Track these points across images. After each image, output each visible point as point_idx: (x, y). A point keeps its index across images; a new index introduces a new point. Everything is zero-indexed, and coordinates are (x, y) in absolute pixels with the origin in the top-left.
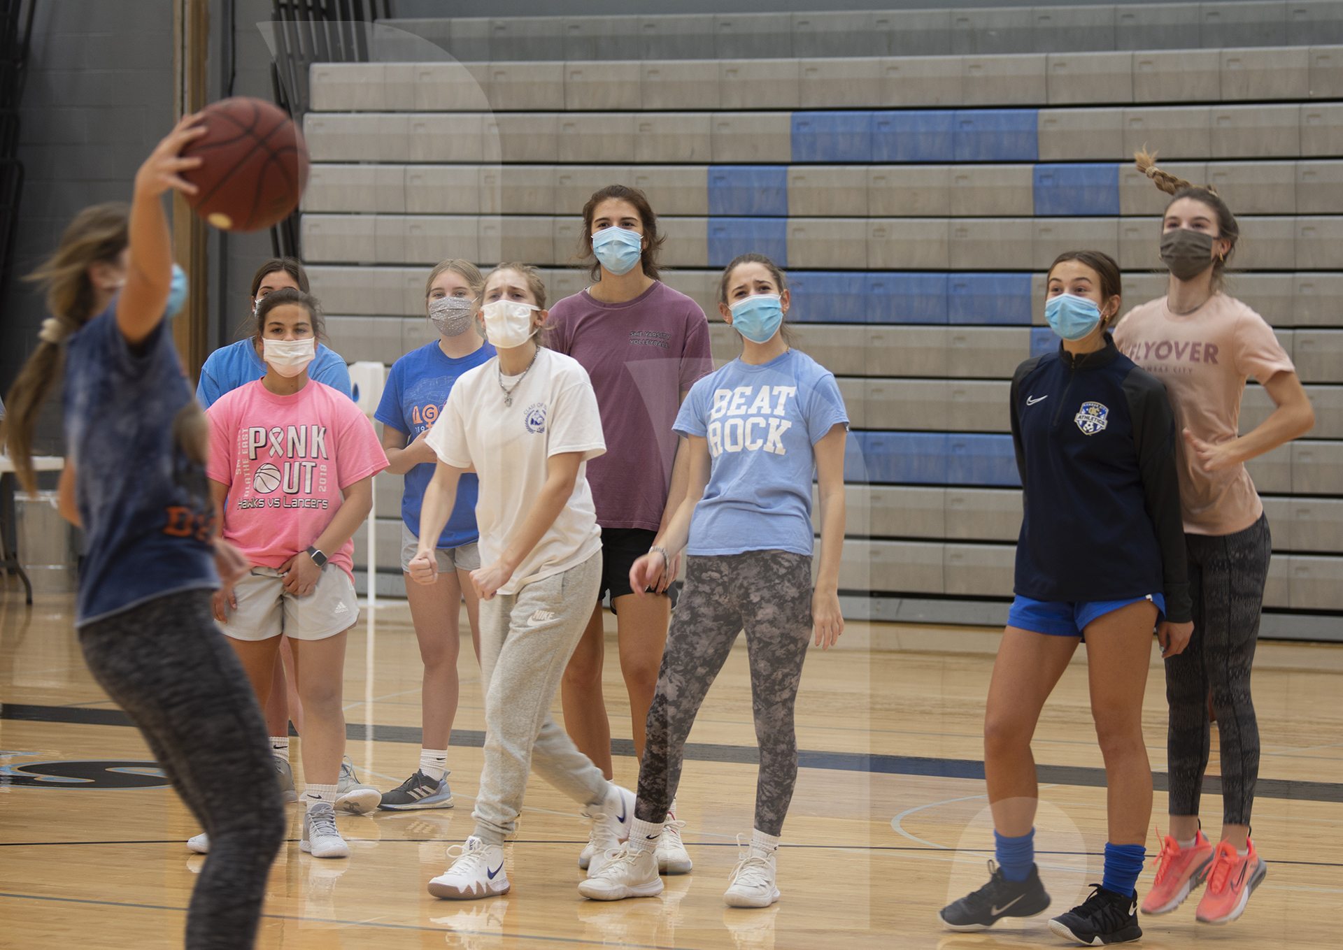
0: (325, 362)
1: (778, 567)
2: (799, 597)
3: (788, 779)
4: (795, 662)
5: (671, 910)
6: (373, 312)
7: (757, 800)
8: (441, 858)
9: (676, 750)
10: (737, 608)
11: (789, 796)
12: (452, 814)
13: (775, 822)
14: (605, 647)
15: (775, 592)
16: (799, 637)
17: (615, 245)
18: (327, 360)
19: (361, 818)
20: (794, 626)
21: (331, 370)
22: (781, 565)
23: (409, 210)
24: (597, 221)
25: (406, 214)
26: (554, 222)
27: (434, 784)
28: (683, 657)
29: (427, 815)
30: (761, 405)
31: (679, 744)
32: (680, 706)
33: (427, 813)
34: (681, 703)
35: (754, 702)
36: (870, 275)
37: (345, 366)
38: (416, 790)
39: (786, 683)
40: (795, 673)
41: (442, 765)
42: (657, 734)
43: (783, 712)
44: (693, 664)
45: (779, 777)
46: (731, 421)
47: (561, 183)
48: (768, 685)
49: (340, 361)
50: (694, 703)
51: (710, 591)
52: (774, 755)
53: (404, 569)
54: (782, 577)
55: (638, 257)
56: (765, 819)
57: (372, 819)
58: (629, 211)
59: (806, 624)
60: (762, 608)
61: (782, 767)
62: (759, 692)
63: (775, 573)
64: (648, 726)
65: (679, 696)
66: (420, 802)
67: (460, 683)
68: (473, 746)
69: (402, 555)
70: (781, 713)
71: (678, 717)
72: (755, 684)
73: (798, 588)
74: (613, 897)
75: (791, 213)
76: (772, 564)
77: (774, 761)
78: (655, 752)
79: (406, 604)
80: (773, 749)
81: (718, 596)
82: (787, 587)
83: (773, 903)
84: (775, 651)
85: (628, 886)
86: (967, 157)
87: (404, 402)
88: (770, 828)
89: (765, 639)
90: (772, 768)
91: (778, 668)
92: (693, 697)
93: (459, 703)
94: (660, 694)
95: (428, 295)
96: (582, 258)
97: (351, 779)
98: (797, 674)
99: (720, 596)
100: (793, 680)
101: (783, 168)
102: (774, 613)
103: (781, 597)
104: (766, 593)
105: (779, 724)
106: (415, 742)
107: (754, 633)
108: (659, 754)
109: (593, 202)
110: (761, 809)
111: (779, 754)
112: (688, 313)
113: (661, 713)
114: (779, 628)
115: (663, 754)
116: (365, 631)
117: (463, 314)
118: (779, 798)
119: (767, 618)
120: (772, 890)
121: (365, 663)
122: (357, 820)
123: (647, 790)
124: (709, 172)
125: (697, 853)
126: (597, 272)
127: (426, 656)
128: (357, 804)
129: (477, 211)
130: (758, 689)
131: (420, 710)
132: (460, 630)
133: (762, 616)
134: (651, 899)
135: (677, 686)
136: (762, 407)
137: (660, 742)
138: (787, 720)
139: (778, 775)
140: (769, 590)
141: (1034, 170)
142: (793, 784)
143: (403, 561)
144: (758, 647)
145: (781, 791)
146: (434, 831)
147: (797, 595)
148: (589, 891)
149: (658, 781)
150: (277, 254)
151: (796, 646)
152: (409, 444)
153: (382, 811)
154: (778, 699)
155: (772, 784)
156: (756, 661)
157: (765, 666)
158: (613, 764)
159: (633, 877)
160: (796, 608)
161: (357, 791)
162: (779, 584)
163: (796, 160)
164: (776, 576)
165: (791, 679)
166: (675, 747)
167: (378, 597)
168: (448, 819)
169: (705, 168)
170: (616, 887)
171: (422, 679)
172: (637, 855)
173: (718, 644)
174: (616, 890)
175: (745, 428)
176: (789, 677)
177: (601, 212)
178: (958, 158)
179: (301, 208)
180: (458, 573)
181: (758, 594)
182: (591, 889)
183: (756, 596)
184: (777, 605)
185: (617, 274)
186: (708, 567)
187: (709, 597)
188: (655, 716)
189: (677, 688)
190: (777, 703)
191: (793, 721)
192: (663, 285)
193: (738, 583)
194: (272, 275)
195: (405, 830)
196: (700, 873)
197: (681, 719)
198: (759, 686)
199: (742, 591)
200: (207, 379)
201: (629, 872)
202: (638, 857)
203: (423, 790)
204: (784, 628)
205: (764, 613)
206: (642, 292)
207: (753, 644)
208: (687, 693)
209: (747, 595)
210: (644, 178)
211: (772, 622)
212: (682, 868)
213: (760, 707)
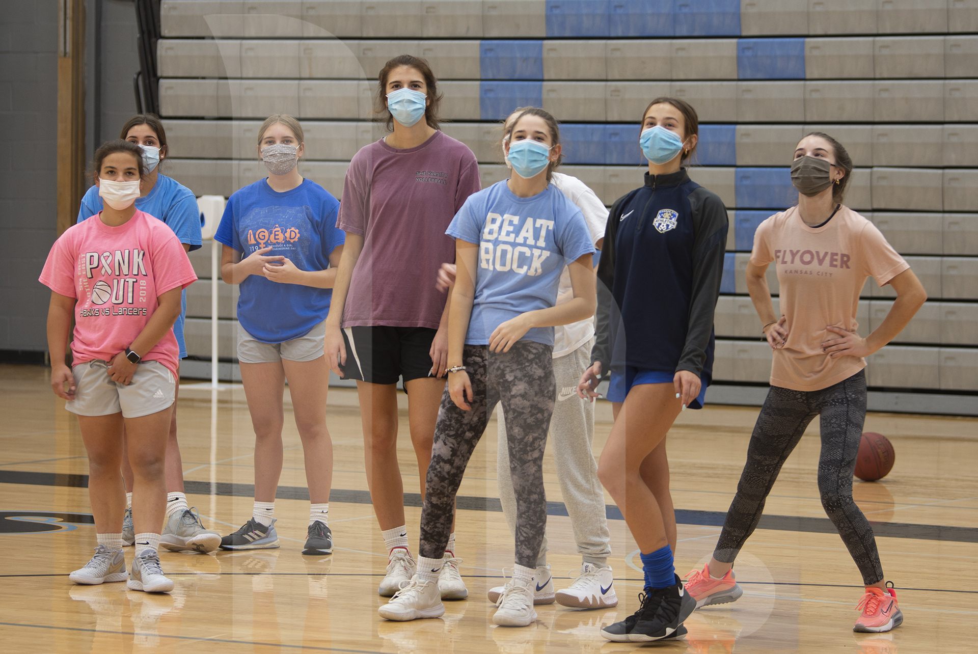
0: (178, 197)
1: (528, 353)
2: (544, 376)
3: (540, 522)
4: (543, 428)
5: (451, 628)
6: (216, 156)
7: (516, 541)
8: (269, 588)
9: (451, 499)
10: (495, 385)
11: (541, 536)
12: (279, 553)
13: (531, 557)
14: (399, 421)
15: (526, 372)
16: (545, 408)
17: (406, 102)
18: (180, 194)
19: (205, 556)
20: (541, 399)
21: (183, 202)
22: (530, 352)
23: (244, 76)
24: (391, 83)
25: (241, 78)
26: (358, 85)
27: (264, 529)
28: (454, 424)
29: (258, 554)
30: (527, 236)
31: (453, 494)
32: (453, 463)
33: (259, 552)
34: (454, 460)
35: (511, 462)
36: (608, 126)
37: (195, 199)
38: (249, 534)
39: (536, 445)
40: (543, 437)
41: (270, 514)
42: (436, 487)
43: (534, 469)
44: (462, 429)
45: (533, 521)
46: (501, 247)
47: (364, 53)
48: (521, 446)
49: (190, 195)
50: (464, 461)
51: (473, 372)
52: (528, 504)
53: (240, 360)
54: (531, 361)
55: (423, 112)
56: (523, 555)
57: (215, 557)
58: (417, 76)
59: (550, 398)
60: (516, 385)
61: (535, 512)
62: (514, 453)
63: (525, 358)
64: (428, 482)
65: (452, 456)
66: (253, 544)
67: (284, 449)
68: (296, 499)
69: (237, 349)
70: (533, 469)
71: (452, 472)
72: (511, 447)
73: (544, 369)
74: (406, 618)
75: (546, 77)
76: (523, 352)
77: (529, 508)
78: (434, 502)
79: (241, 386)
80: (527, 498)
81: (480, 375)
82: (535, 368)
83: (531, 623)
84: (526, 419)
85: (418, 609)
86: (685, 34)
87: (240, 227)
88: (528, 562)
89: (518, 409)
90: (527, 514)
91: (529, 432)
92: (463, 456)
93: (284, 465)
94: (436, 455)
95: (260, 143)
96: (378, 113)
97: (198, 525)
98: (544, 439)
99: (482, 375)
100: (541, 443)
101: (539, 42)
102: (525, 389)
103: (530, 376)
104: (519, 374)
105: (531, 478)
106: (249, 496)
107: (509, 405)
108: (437, 504)
109: (388, 67)
110: (519, 547)
111: (532, 502)
112: (462, 155)
113: (439, 470)
114: (529, 401)
115: (441, 504)
116: (210, 408)
117: (290, 158)
118: (534, 537)
119: (519, 393)
120: (530, 613)
121: (210, 432)
122: (203, 557)
123: (429, 534)
124: (481, 45)
125: (473, 583)
126: (391, 124)
127: (257, 428)
128: (202, 546)
129: (298, 76)
130: (514, 451)
131: (253, 470)
132: (284, 407)
133: (515, 391)
134: (435, 620)
135: (451, 447)
136: (527, 238)
137: (438, 494)
138: (537, 475)
139: (532, 519)
140: (521, 371)
141: (738, 44)
142: (544, 527)
143: (238, 353)
144: (513, 416)
145: (535, 532)
146: (264, 567)
147: (543, 375)
148: (387, 613)
149: (438, 525)
150: (140, 112)
151: (543, 416)
152: (243, 259)
153: (224, 550)
154: (530, 458)
155: (528, 526)
156: (511, 428)
157: (519, 431)
158: (405, 513)
159: (422, 602)
160: (542, 385)
161: (202, 535)
162: (529, 366)
163: (549, 35)
164: (526, 360)
165: (539, 442)
166: (450, 497)
167: (221, 381)
168: (276, 557)
169: (478, 42)
170: (409, 610)
171: (254, 446)
172: (425, 585)
173: (481, 413)
174: (408, 613)
175: (513, 254)
176: (538, 440)
177: (394, 77)
178: (678, 34)
179: (159, 74)
180: (283, 362)
181: (512, 374)
182: (388, 612)
183: (510, 376)
184: (527, 383)
185: (406, 125)
186: (472, 353)
187: (473, 376)
188: (434, 473)
189: (451, 449)
190: (530, 461)
191: (542, 476)
192: (443, 134)
193: (496, 366)
194: (136, 127)
195: (241, 565)
196: (475, 599)
197: (454, 473)
198: (514, 448)
199: (499, 372)
200: (85, 209)
201: (418, 598)
202: (425, 587)
203: (256, 534)
204: (533, 400)
205: (517, 389)
206: (426, 140)
207: (508, 414)
208: (459, 453)
209: (503, 375)
210: (430, 50)
211: (524, 396)
212: (461, 595)
213: (516, 465)
